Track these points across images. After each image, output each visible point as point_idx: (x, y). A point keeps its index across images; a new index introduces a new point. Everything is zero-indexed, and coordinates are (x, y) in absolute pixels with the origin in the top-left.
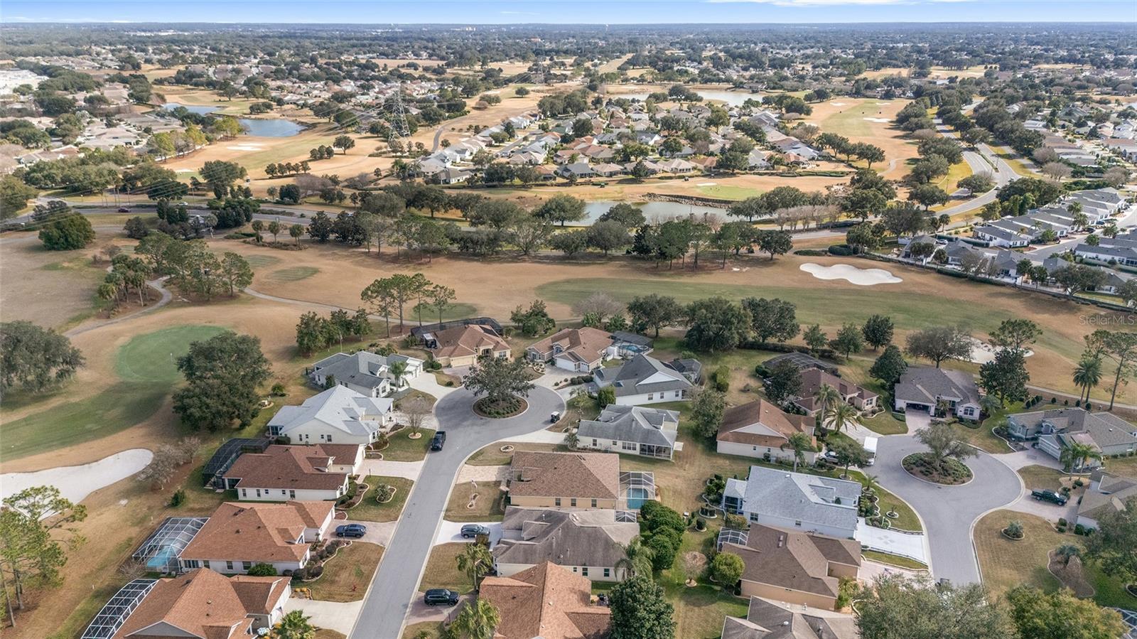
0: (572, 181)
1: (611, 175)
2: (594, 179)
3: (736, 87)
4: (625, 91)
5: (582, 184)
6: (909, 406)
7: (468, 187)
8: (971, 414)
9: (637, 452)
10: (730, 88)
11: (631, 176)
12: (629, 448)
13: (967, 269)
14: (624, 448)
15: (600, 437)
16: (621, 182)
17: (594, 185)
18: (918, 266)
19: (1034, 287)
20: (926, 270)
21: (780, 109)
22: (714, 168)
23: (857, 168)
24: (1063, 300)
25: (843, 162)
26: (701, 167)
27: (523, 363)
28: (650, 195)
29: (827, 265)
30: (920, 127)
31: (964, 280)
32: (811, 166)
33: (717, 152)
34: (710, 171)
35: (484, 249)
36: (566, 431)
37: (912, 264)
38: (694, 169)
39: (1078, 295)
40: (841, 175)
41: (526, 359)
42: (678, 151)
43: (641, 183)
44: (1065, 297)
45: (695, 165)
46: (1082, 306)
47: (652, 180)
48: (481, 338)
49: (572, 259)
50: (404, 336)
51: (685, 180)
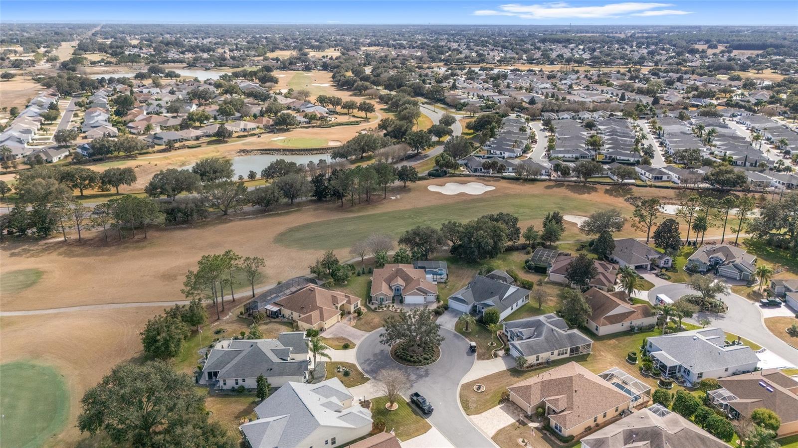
0: (170, 147)
1: (197, 138)
2: (187, 143)
3: (190, 66)
4: (100, 71)
5: (179, 148)
6: (637, 267)
7: (75, 164)
8: (667, 264)
9: (568, 355)
10: (185, 67)
11: (214, 138)
12: (563, 354)
13: (520, 175)
14: (559, 355)
15: (542, 353)
16: (209, 143)
17: (189, 147)
18: (488, 177)
19: (563, 179)
20: (495, 179)
21: (253, 80)
22: (271, 126)
23: (361, 118)
24: (582, 184)
25: (346, 114)
26: (261, 126)
27: (376, 309)
28: (243, 151)
29: (442, 185)
30: (366, 88)
31: (521, 181)
32: (333, 119)
33: (258, 114)
34: (269, 129)
35: (195, 216)
36: (496, 356)
37: (483, 176)
38: (258, 128)
39: (589, 180)
40: (357, 123)
41: (373, 304)
42: (232, 115)
43: (226, 142)
44: (582, 182)
45: (257, 125)
46: (595, 186)
47: (232, 139)
48: (332, 296)
49: (269, 211)
50: (230, 314)
51: (259, 137)
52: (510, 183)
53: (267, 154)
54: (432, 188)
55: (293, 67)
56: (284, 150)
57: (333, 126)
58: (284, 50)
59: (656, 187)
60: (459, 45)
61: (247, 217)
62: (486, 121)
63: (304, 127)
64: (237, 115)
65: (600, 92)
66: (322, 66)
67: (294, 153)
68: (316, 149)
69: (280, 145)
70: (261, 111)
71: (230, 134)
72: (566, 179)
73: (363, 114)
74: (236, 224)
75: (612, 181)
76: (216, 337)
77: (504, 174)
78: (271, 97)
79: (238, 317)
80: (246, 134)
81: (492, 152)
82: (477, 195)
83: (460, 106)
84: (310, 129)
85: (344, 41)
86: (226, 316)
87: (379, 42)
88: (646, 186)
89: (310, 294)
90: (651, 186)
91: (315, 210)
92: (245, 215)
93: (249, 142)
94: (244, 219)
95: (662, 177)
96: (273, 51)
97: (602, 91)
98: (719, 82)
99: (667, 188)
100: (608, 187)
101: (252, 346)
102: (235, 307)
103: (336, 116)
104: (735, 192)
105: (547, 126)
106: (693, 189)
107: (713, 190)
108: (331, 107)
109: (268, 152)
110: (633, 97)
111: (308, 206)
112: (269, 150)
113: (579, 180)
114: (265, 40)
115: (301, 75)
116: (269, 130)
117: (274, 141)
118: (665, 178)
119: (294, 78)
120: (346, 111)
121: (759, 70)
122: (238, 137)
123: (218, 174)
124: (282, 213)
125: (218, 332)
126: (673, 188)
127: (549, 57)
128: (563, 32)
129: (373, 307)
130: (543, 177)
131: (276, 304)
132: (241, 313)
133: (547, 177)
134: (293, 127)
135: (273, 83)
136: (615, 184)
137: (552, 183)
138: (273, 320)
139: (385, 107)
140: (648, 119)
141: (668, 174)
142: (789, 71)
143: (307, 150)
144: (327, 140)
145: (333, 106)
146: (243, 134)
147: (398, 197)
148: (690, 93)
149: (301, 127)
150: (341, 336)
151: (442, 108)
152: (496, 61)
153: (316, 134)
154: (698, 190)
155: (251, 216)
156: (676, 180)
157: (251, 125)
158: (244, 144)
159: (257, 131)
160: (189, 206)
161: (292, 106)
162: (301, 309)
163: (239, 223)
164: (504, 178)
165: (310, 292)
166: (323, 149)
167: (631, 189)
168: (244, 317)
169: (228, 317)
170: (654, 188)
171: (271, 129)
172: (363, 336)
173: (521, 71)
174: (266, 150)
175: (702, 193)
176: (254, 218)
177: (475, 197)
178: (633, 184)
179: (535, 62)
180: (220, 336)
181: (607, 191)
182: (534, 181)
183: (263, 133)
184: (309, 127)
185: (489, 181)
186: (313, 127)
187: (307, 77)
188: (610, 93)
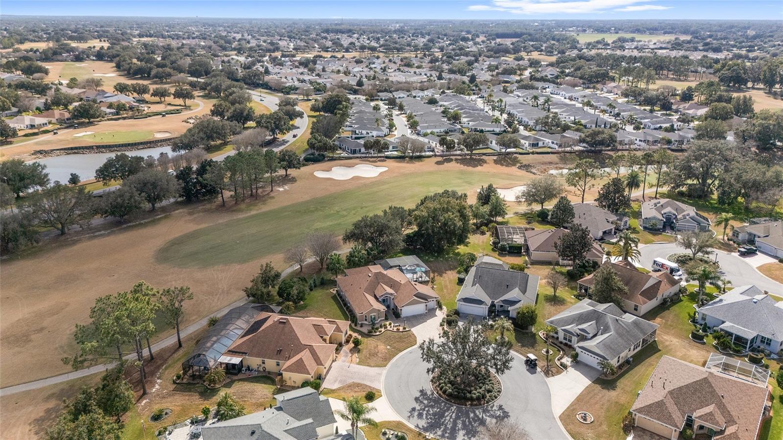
6: (603, 233)
8: (626, 225)
9: (640, 348)
12: (637, 347)
13: (404, 153)
14: (634, 350)
15: (623, 351)
18: (370, 157)
19: (448, 153)
20: (379, 159)
21: (12, 72)
22: (67, 119)
23: (180, 105)
24: (468, 157)
25: (158, 103)
26: (54, 120)
27: (370, 332)
28: (40, 152)
29: (329, 170)
30: (170, 75)
31: (407, 159)
32: (145, 108)
33: (42, 107)
34: (65, 123)
35: (22, 240)
36: (565, 367)
37: (365, 157)
38: (50, 123)
39: (474, 152)
40: (178, 112)
41: (361, 326)
42: (7, 110)
43: (11, 143)
44: (468, 154)
45: (47, 119)
46: (481, 157)
47: (18, 139)
48: (314, 325)
49: (125, 222)
50: (159, 381)
51: (55, 133)
52: (397, 162)
53: (75, 153)
54: (320, 174)
55: (59, 58)
56: (98, 147)
57: (150, 116)
58: (35, 41)
59: (538, 153)
60: (243, 36)
61: (97, 234)
62: (335, 101)
63: (112, 119)
64: (14, 110)
65: (412, 73)
66: (96, 56)
67: (112, 149)
68: (141, 143)
69: (90, 142)
70: (45, 104)
71: (14, 133)
72: (452, 153)
73: (180, 101)
74: (86, 246)
75: (496, 152)
76: (159, 425)
77: (386, 153)
78: (51, 88)
79: (174, 382)
80: (36, 131)
81: (357, 132)
82: (374, 177)
83: (288, 90)
84: (121, 121)
85: (107, 32)
86: (154, 386)
87: (150, 33)
88: (528, 154)
89: (283, 329)
90: (533, 153)
91: (190, 214)
92: (92, 232)
93: (43, 141)
94: (96, 236)
95: (538, 143)
96: (21, 43)
97: (415, 73)
98: (507, 63)
99: (548, 153)
100: (495, 158)
101: (253, 433)
102: (159, 367)
103: (149, 105)
104: (606, 152)
105: (391, 105)
106: (571, 153)
107: (588, 151)
108: (135, 95)
109: (76, 151)
110: (448, 77)
111: (177, 210)
112: (76, 148)
113: (463, 153)
114: (5, 32)
115: (72, 66)
116: (66, 125)
117: (79, 137)
118: (541, 144)
119: (64, 69)
120: (157, 99)
121: (529, 52)
122: (26, 135)
123: (27, 181)
124: (145, 223)
125: (157, 418)
126: (553, 153)
127: (342, 45)
128: (336, 24)
129: (365, 330)
130: (428, 153)
131: (232, 352)
132: (178, 377)
133: (431, 153)
134: (98, 119)
135: (43, 74)
136: (500, 154)
137: (440, 159)
138: (235, 378)
139: (201, 94)
140: (478, 95)
141: (543, 140)
142: (552, 52)
143: (129, 145)
144: (152, 132)
145: (138, 94)
146: (31, 131)
147: (286, 187)
148: (494, 71)
149: (108, 120)
150: (350, 381)
151: (266, 92)
152: (291, 50)
153: (134, 125)
154: (575, 153)
155: (103, 232)
156: (551, 145)
157: (39, 121)
158: (37, 143)
159: (50, 127)
160: (10, 227)
161: (83, 96)
162: (279, 354)
163: (90, 243)
164: (388, 157)
165: (281, 325)
166: (150, 142)
167: (516, 158)
168: (185, 381)
169: (157, 386)
170: (536, 155)
171: (69, 124)
172: (380, 374)
173: (324, 58)
174: (72, 149)
175: (580, 154)
176: (109, 235)
177: (373, 180)
178: (516, 153)
179: (330, 49)
180: (165, 422)
181: (496, 162)
182: (420, 158)
183: (59, 129)
184: (119, 119)
185: (375, 162)
186: (124, 118)
187: (80, 68)
188: (423, 74)
